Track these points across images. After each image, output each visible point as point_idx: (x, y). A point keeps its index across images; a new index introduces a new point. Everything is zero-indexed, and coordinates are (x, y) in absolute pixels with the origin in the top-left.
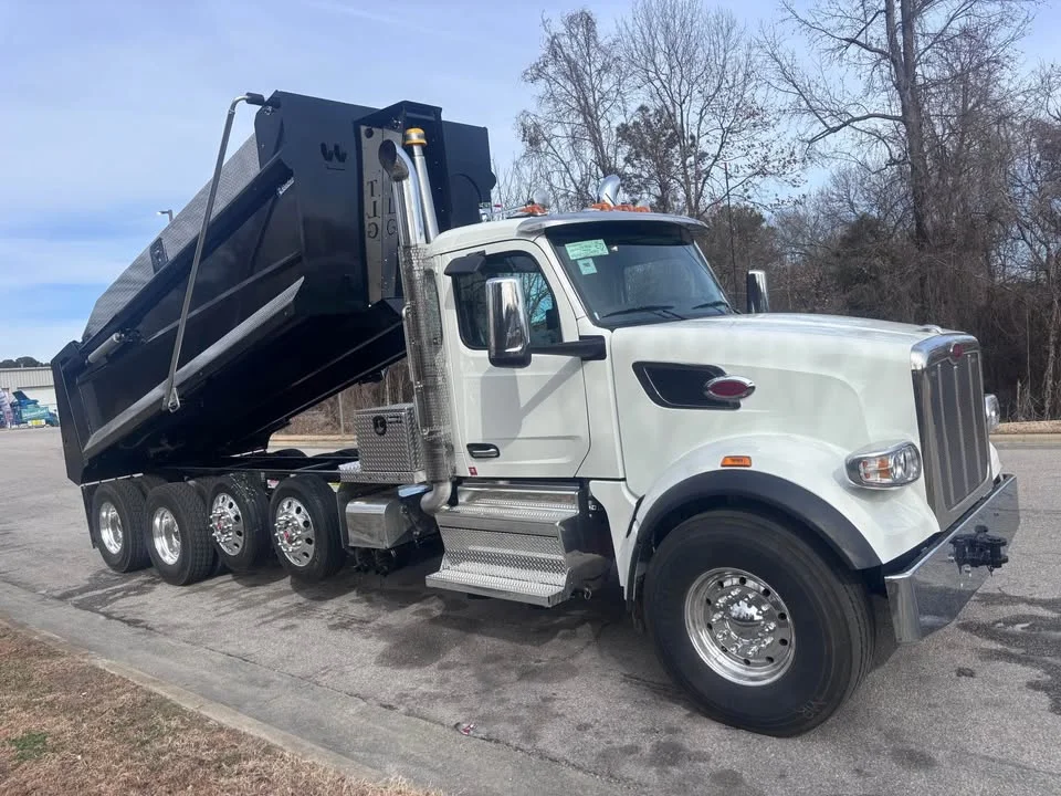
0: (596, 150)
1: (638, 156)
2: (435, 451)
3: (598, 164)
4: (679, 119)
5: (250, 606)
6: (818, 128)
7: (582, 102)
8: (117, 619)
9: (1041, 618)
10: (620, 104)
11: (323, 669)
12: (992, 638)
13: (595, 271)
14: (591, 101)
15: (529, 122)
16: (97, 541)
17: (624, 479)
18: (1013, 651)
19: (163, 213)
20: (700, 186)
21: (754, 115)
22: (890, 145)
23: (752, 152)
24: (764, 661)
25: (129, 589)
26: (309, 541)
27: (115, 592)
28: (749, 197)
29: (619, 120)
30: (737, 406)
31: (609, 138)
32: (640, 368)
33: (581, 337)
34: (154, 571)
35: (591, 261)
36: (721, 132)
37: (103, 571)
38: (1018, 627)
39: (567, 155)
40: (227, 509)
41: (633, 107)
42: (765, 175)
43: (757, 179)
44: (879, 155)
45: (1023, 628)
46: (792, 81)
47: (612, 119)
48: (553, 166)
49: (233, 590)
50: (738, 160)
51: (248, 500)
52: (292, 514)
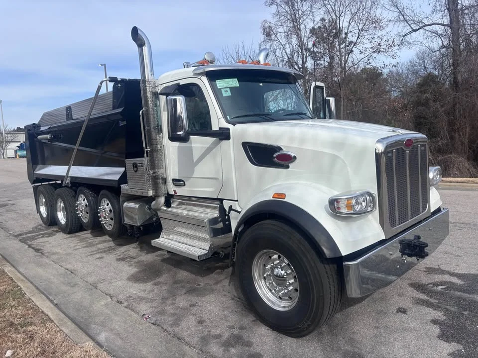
0: (298, 39)
1: (319, 43)
2: (157, 181)
3: (299, 46)
4: (338, 25)
5: (90, 246)
6: (408, 29)
7: (293, 16)
8: (32, 248)
9: (453, 283)
10: (311, 17)
11: (103, 280)
12: (424, 293)
13: (230, 95)
14: (297, 16)
15: (267, 25)
16: (39, 211)
17: (237, 201)
18: (432, 301)
19: (102, 65)
20: (347, 57)
21: (376, 23)
22: (442, 38)
23: (373, 41)
24: (287, 298)
25: (45, 234)
26: (112, 219)
27: (40, 235)
28: (370, 63)
29: (310, 25)
30: (288, 167)
31: (305, 33)
32: (245, 145)
33: (220, 128)
34: (58, 227)
35: (228, 90)
36: (358, 31)
37: (41, 225)
38: (440, 288)
39: (283, 41)
40: (83, 202)
41: (318, 19)
42: (379, 52)
43: (375, 55)
44: (436, 43)
45: (442, 289)
46: (396, 6)
47: (308, 24)
48: (277, 46)
49: (87, 238)
50: (366, 44)
51: (90, 198)
52: (106, 207)
